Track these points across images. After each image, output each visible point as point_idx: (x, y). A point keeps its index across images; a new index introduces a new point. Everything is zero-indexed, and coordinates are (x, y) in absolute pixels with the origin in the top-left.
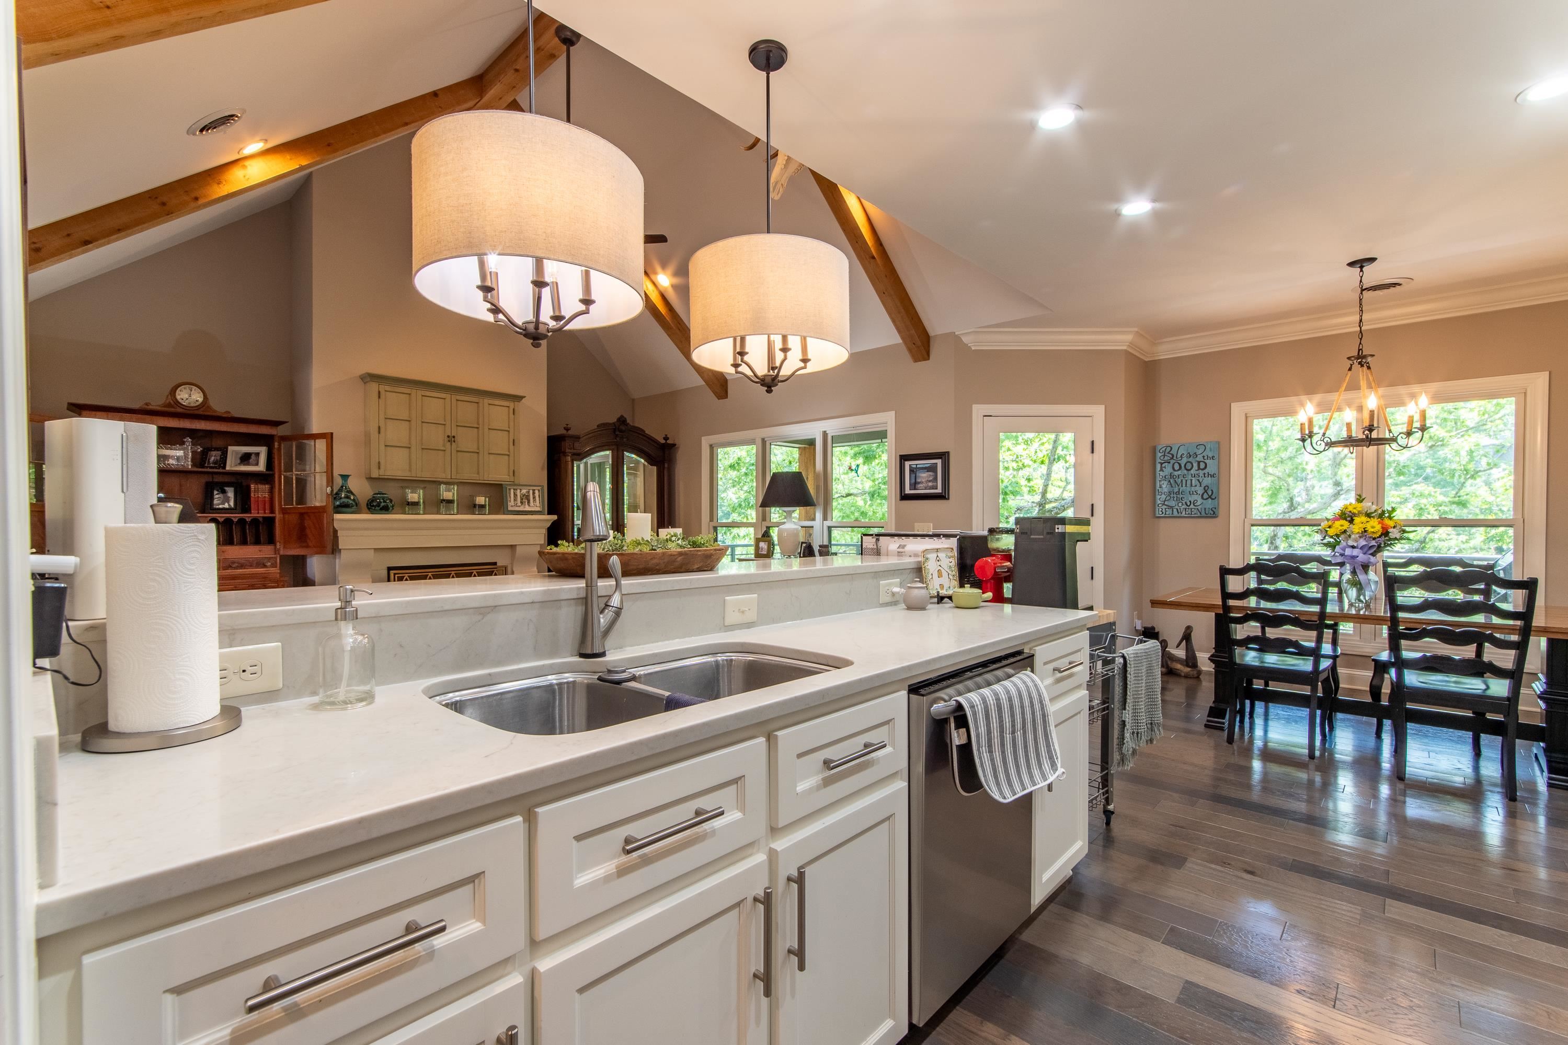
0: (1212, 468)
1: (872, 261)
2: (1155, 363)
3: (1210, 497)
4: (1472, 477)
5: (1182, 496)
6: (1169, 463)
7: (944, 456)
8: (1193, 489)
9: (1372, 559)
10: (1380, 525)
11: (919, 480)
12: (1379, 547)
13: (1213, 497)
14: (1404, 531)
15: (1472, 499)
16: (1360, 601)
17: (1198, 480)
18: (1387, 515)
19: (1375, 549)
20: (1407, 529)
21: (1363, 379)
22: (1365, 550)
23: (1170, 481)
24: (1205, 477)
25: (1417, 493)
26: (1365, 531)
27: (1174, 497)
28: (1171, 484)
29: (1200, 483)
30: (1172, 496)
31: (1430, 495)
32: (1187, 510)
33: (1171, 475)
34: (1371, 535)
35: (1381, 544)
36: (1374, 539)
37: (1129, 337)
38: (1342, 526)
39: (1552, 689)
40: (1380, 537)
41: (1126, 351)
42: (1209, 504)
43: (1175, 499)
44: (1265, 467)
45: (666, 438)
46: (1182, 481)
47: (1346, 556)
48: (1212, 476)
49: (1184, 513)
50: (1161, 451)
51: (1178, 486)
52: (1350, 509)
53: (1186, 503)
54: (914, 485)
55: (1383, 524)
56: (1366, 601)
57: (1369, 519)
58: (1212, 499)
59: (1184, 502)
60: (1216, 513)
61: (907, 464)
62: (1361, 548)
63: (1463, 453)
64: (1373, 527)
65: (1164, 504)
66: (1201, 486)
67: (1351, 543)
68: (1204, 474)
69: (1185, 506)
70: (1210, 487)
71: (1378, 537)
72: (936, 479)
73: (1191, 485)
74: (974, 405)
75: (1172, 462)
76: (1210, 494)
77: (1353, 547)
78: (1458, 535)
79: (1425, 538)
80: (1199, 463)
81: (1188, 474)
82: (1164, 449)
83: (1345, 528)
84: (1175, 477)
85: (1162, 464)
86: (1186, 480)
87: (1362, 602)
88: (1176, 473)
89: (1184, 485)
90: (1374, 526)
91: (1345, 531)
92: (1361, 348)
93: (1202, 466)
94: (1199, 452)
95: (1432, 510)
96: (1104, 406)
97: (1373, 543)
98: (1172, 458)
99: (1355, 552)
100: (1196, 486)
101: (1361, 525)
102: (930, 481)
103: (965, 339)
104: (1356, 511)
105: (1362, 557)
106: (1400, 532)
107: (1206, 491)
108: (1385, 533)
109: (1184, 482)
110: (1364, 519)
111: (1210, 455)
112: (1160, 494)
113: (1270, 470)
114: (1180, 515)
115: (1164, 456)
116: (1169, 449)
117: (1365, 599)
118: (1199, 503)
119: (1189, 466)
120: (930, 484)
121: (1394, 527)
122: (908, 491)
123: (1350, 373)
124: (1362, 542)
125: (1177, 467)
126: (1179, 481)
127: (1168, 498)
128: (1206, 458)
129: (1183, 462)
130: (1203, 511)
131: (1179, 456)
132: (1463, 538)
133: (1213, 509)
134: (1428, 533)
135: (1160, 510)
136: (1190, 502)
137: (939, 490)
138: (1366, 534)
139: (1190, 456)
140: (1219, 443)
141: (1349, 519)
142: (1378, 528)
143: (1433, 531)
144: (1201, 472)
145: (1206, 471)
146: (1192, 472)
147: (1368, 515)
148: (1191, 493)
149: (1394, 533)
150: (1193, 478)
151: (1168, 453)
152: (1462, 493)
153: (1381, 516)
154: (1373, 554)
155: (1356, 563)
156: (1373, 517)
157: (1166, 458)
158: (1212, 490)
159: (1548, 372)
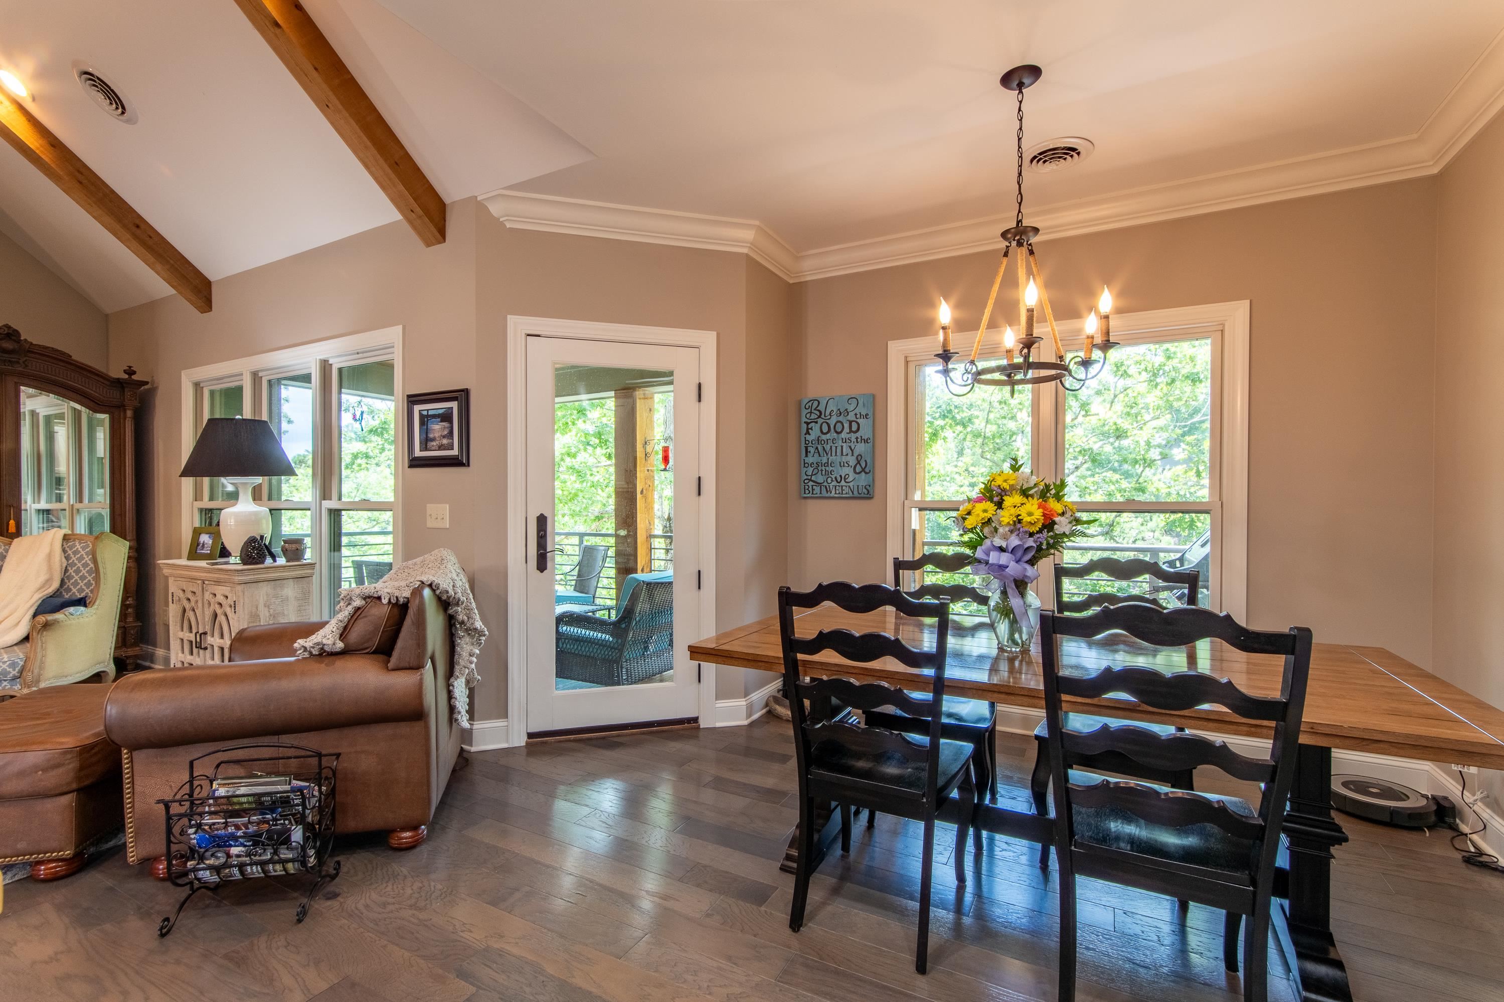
0: (865, 432)
1: (278, 31)
2: (801, 285)
3: (863, 470)
4: (1149, 466)
5: (831, 468)
6: (816, 422)
7: (462, 396)
8: (844, 459)
9: (1030, 571)
10: (1041, 510)
11: (431, 436)
12: (1039, 549)
13: (867, 470)
14: (1078, 521)
15: (1148, 486)
16: (1015, 643)
17: (850, 447)
18: (1053, 492)
19: (1032, 554)
20: (1084, 516)
21: (1022, 266)
22: (1019, 553)
23: (817, 448)
24: (857, 442)
25: (1107, 479)
26: (1020, 521)
27: (822, 470)
28: (819, 452)
29: (852, 451)
30: (820, 468)
31: (1117, 482)
32: (837, 488)
33: (818, 440)
34: (1026, 529)
35: (1041, 543)
36: (1031, 535)
37: (748, 235)
38: (985, 511)
39: (1298, 811)
40: (1040, 531)
41: (747, 255)
42: (863, 479)
43: (824, 472)
44: (983, 452)
45: (130, 372)
46: (831, 447)
47: (992, 565)
48: (866, 441)
49: (833, 492)
50: (807, 407)
51: (827, 454)
52: (999, 481)
53: (836, 478)
54: (426, 443)
55: (1044, 508)
56: (1022, 641)
57: (1025, 500)
58: (866, 473)
59: (833, 477)
60: (871, 492)
61: (417, 408)
62: (1013, 551)
63: (1143, 444)
64: (1030, 514)
65: (810, 480)
66: (853, 455)
67: (998, 542)
68: (857, 438)
69: (834, 483)
70: (863, 455)
71: (1038, 532)
72: (451, 433)
73: (842, 454)
74: (509, 317)
75: (820, 421)
76: (863, 466)
77: (1002, 549)
78: (1136, 517)
79: (1113, 522)
80: (851, 422)
81: (838, 438)
82: (810, 404)
83: (989, 515)
84: (823, 442)
85: (808, 424)
86: (836, 447)
87: (1017, 644)
88: (824, 437)
89: (834, 454)
90: (1032, 512)
91: (989, 521)
92: (1020, 218)
93: (854, 428)
94: (851, 408)
95: (1118, 495)
96: (715, 333)
97: (1030, 542)
98: (819, 417)
99: (1004, 558)
100: (847, 455)
101: (1013, 511)
102: (444, 437)
103: (495, 209)
104: (1006, 486)
105: (1014, 569)
106: (1070, 523)
107: (859, 462)
108: (1049, 525)
109: (834, 449)
110: (1017, 499)
111: (864, 413)
112: (806, 465)
113: (988, 456)
114: (829, 495)
115: (811, 413)
116: (816, 403)
117: (1021, 638)
118: (850, 479)
119: (839, 429)
120: (445, 441)
121: (1063, 514)
122: (418, 453)
123: (1005, 260)
124: (1014, 541)
125: (825, 429)
126: (828, 448)
127: (816, 471)
128: (858, 416)
129: (832, 422)
130: (856, 488)
131: (828, 413)
132: (1140, 520)
133: (867, 487)
134: (1116, 517)
135: (807, 487)
136: (841, 476)
137: (455, 452)
138: (1019, 526)
139: (841, 413)
140: (874, 396)
141: (996, 499)
142: (1038, 514)
143: (1119, 516)
144: (853, 436)
145: (858, 434)
146: (843, 435)
147: (1025, 493)
148: (842, 464)
149: (1062, 525)
150: (844, 445)
151: (815, 409)
152: (1141, 480)
153: (1044, 494)
154: (1032, 562)
155: (1005, 577)
156: (1032, 496)
157: (813, 416)
158: (866, 461)
159: (1248, 301)
